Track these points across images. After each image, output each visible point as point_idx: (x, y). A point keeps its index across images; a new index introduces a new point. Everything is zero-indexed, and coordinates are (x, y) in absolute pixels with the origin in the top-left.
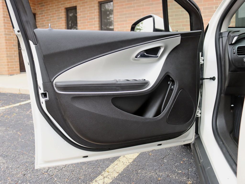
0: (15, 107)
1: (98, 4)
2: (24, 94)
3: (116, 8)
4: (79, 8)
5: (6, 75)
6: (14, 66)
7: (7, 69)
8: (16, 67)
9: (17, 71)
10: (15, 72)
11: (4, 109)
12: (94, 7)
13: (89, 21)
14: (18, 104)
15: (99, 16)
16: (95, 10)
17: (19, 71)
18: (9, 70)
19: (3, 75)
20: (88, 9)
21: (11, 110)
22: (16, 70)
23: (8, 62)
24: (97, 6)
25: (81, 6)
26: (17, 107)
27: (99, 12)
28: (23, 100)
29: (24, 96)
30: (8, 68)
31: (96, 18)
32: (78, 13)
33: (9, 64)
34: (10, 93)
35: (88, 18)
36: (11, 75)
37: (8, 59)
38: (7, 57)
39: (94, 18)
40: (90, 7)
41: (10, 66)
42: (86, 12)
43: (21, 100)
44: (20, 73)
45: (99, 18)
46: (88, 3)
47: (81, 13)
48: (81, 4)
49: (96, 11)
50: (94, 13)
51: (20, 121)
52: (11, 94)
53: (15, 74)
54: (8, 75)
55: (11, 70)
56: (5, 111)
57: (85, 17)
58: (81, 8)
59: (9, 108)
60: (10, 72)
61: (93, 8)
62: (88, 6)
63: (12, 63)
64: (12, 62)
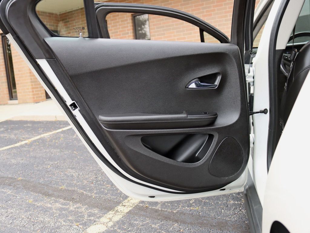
0: (59, 132)
1: (131, 17)
2: (61, 121)
3: (152, 20)
4: (110, 22)
5: (32, 103)
6: (40, 92)
7: (32, 96)
8: (41, 94)
9: (43, 98)
10: (40, 98)
11: (48, 135)
12: (126, 20)
13: (122, 36)
14: (60, 130)
15: (133, 30)
16: (128, 23)
17: (45, 98)
18: (34, 97)
19: (28, 103)
20: (120, 23)
21: (56, 136)
22: (41, 97)
23: (33, 88)
24: (131, 19)
25: (112, 20)
26: (60, 133)
27: (133, 26)
28: (63, 126)
29: (62, 122)
30: (34, 95)
31: (129, 33)
32: (109, 28)
33: (34, 90)
34: (45, 121)
35: (121, 33)
36: (36, 103)
37: (32, 85)
38: (32, 82)
39: (128, 33)
40: (122, 21)
41: (35, 93)
42: (118, 27)
43: (61, 126)
44: (46, 100)
45: (133, 33)
46: (120, 17)
47: (113, 28)
48: (112, 18)
49: (129, 25)
50: (127, 27)
51: (70, 143)
52: (47, 121)
53: (41, 102)
54: (33, 103)
55: (37, 97)
56: (50, 137)
57: (117, 32)
58: (112, 22)
59: (53, 134)
60: (35, 99)
61: (126, 22)
62: (120, 20)
63: (36, 90)
64: (37, 88)
